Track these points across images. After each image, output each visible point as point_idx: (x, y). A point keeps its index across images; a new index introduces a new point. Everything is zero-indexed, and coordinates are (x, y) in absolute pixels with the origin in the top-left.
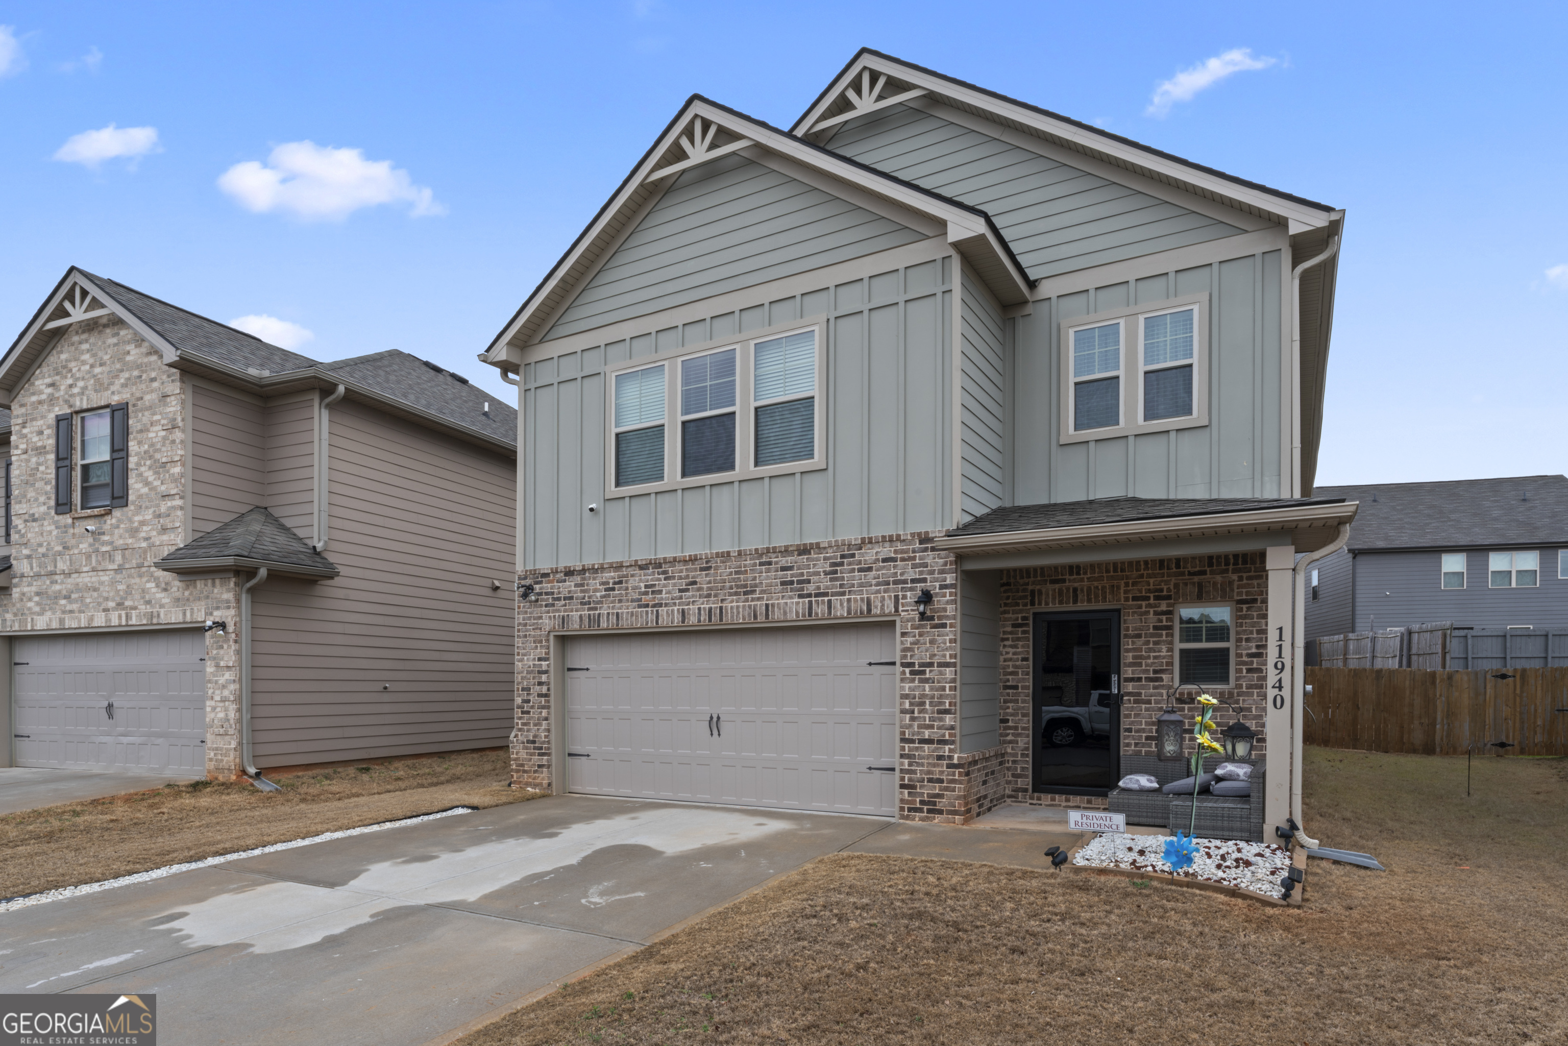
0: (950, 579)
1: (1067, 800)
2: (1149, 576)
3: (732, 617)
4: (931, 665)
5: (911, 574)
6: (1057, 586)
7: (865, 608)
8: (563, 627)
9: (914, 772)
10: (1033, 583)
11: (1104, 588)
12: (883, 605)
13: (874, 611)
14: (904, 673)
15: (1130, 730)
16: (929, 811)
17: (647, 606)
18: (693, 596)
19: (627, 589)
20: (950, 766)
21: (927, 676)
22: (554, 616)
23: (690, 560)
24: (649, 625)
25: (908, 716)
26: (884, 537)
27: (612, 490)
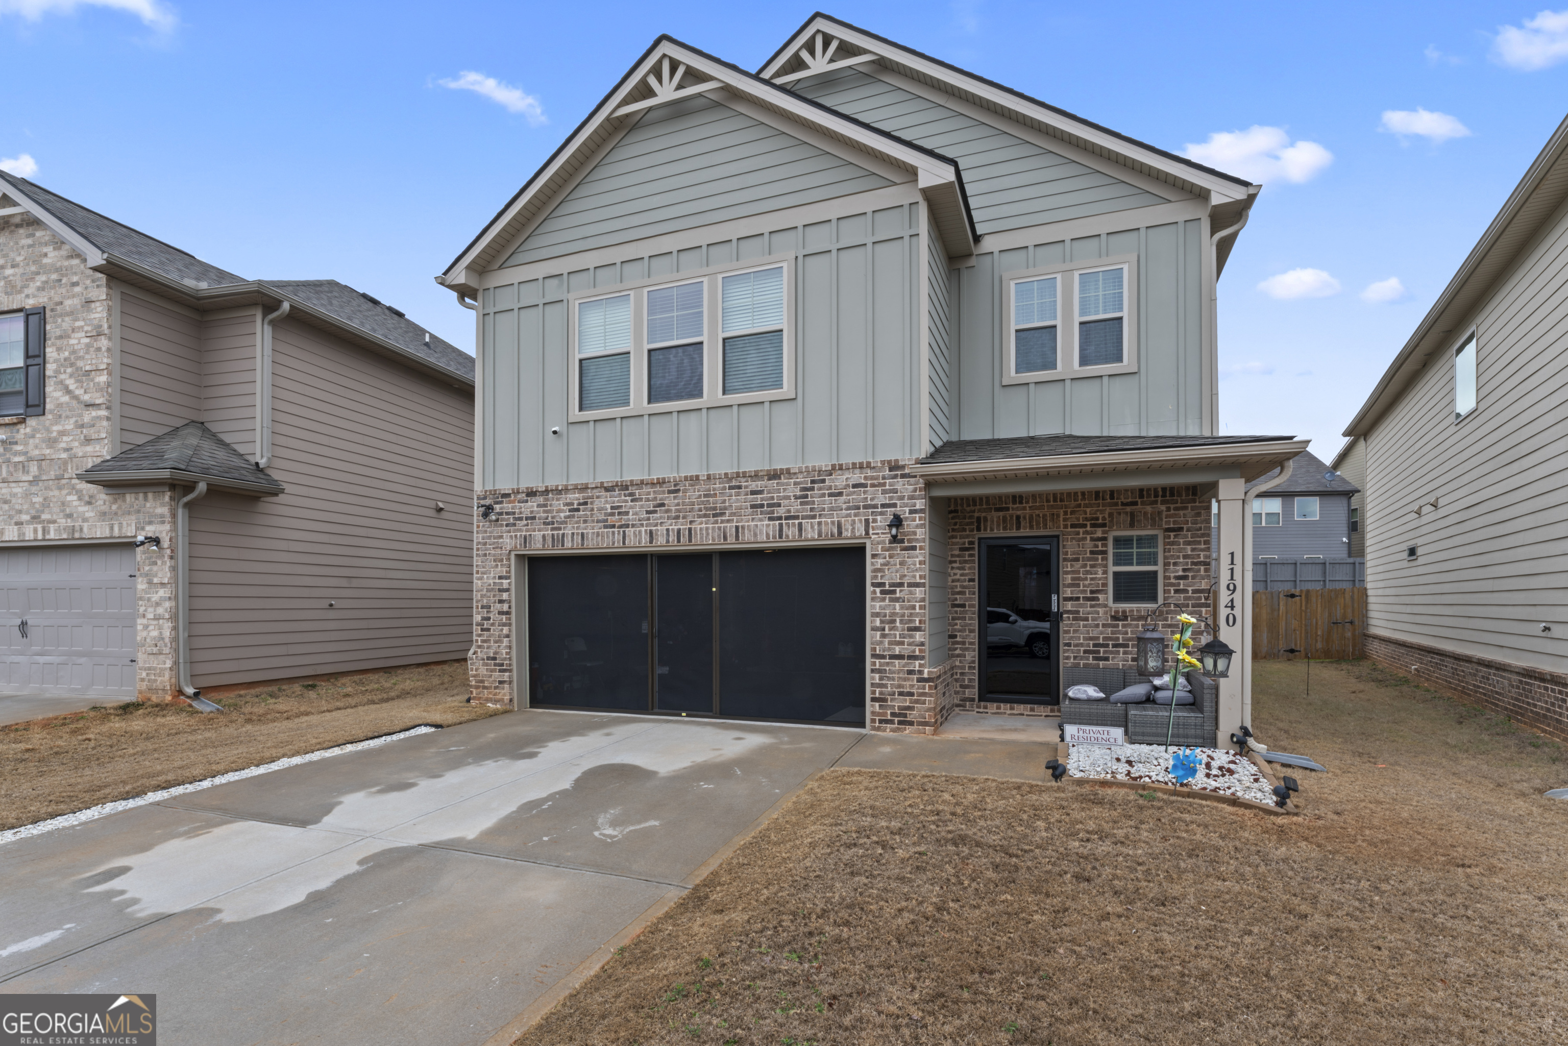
0: (920, 504)
1: (1012, 709)
2: (1086, 506)
3: (702, 538)
4: (901, 585)
5: (881, 499)
6: (1001, 514)
7: (836, 531)
8: (525, 547)
9: (885, 686)
10: (979, 511)
11: (1045, 516)
12: (853, 529)
13: (844, 534)
14: (874, 592)
15: (1069, 645)
16: (900, 723)
17: (613, 526)
18: (661, 518)
19: (592, 510)
20: (919, 680)
21: (898, 595)
22: (516, 536)
23: (658, 483)
24: (616, 545)
25: (879, 633)
26: (854, 464)
27: (576, 414)
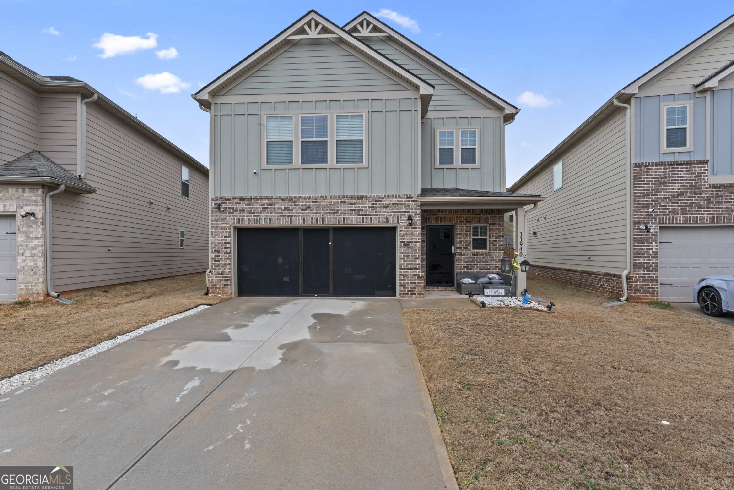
0: (419, 212)
1: (438, 288)
2: (464, 215)
3: (328, 222)
4: (411, 242)
5: (404, 209)
6: (435, 216)
7: (386, 221)
9: (405, 280)
10: (427, 215)
11: (450, 218)
12: (393, 220)
13: (389, 222)
14: (401, 245)
15: (458, 265)
16: (411, 294)
17: (286, 216)
18: (309, 213)
19: (275, 208)
20: (418, 278)
21: (410, 246)
23: (308, 198)
24: (287, 224)
25: (403, 260)
26: (393, 195)
27: (265, 165)
